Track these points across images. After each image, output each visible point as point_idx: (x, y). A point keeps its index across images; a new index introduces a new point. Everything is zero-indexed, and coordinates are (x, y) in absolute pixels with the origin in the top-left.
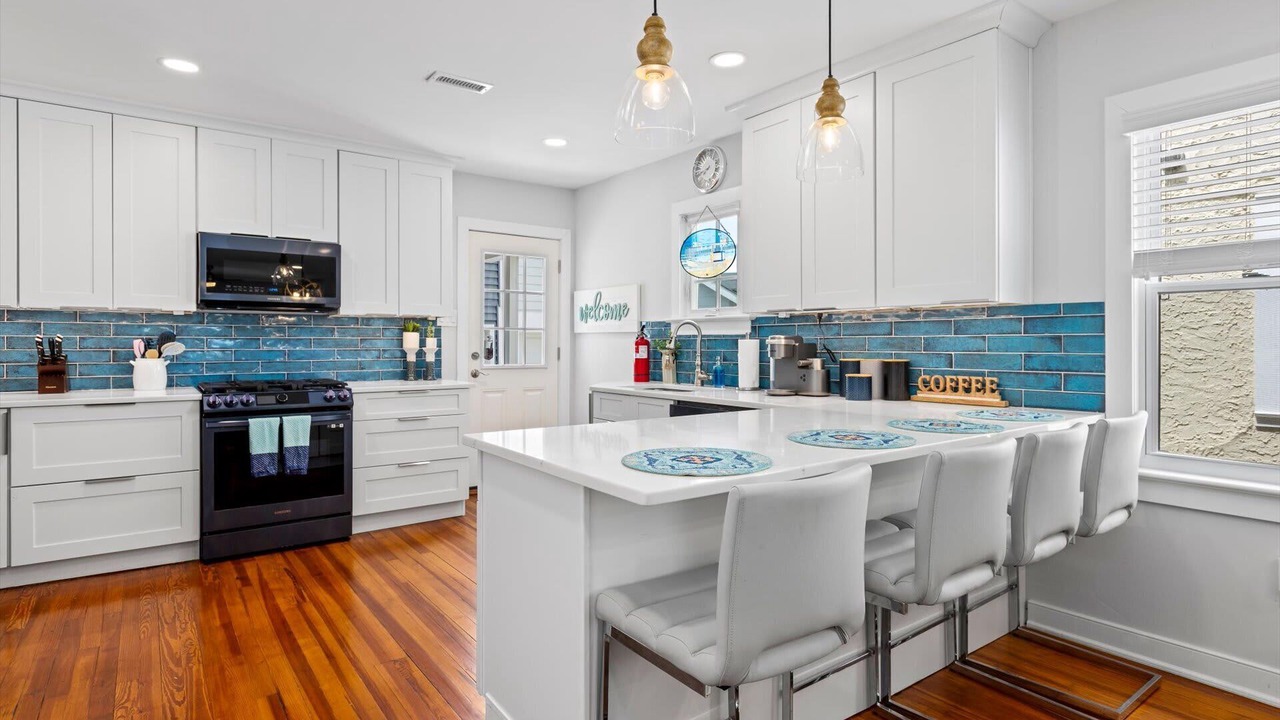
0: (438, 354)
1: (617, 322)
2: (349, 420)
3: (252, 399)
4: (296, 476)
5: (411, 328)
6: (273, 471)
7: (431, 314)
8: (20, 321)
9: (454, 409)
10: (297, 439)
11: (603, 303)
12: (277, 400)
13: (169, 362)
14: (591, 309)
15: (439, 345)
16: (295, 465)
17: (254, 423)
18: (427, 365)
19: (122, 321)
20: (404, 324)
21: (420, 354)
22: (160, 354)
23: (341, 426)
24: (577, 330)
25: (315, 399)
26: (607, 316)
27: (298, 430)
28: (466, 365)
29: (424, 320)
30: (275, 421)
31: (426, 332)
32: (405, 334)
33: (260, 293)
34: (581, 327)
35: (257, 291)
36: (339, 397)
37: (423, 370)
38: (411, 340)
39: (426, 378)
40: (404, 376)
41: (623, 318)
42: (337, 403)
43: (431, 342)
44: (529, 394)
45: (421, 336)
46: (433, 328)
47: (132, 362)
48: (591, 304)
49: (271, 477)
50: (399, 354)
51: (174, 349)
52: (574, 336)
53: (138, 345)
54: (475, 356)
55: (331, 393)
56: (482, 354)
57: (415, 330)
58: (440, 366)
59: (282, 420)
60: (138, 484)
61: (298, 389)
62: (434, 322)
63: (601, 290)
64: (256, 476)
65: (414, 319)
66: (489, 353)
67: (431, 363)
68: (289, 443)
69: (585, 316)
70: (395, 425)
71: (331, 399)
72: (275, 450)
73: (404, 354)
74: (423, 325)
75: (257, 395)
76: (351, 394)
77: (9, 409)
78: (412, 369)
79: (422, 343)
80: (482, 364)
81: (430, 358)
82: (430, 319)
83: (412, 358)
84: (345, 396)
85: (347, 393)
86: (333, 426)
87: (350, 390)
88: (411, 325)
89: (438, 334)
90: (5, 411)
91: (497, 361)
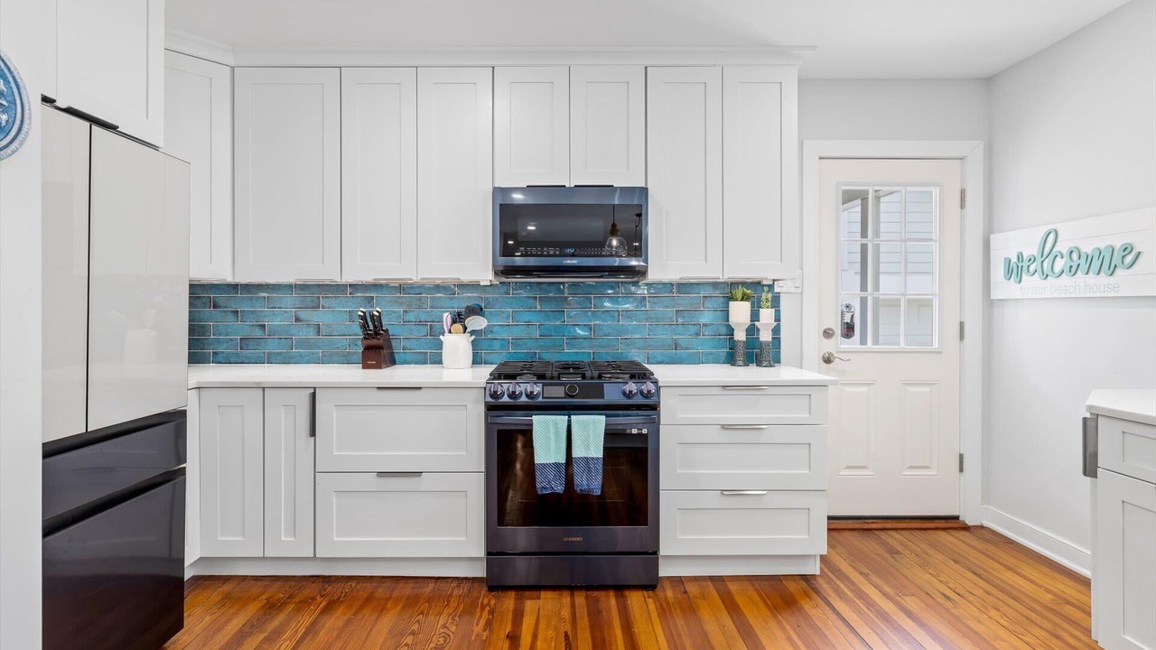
0: (776, 331)
1: (1104, 279)
2: (655, 423)
3: (537, 389)
4: (586, 497)
5: (739, 295)
6: (560, 489)
7: (765, 275)
8: (359, 295)
9: (802, 416)
10: (588, 448)
11: (1062, 247)
12: (566, 393)
13: (474, 337)
14: (1032, 260)
15: (778, 319)
16: (585, 482)
17: (540, 422)
18: (761, 345)
19: (437, 293)
20: (730, 291)
21: (752, 330)
22: (465, 328)
23: (645, 431)
24: (995, 295)
25: (612, 393)
26: (1073, 270)
27: (590, 435)
28: (815, 345)
29: (757, 285)
30: (562, 420)
31: (759, 301)
32: (732, 304)
33: (554, 255)
34: (1004, 289)
35: (551, 253)
36: (642, 392)
37: (756, 352)
38: (740, 312)
39: (759, 364)
40: (731, 360)
41: (1119, 272)
42: (639, 400)
43: (767, 315)
44: (912, 389)
45: (752, 306)
46: (770, 296)
47: (441, 337)
48: (1031, 250)
49: (555, 495)
50: (724, 330)
51: (476, 323)
52: (989, 303)
53: (447, 318)
54: (828, 334)
55: (632, 386)
56: (838, 330)
57: (745, 298)
58: (779, 348)
59: (569, 421)
60: (425, 482)
61: (592, 378)
62: (771, 287)
63: (1059, 227)
64: (540, 493)
65: (744, 284)
66: (849, 330)
67: (767, 343)
68: (576, 453)
69: (1015, 270)
70: (715, 434)
71: (629, 395)
72: (563, 461)
73: (731, 331)
74: (756, 291)
75: (544, 385)
76: (658, 389)
77: (315, 388)
78: (740, 351)
79: (755, 316)
80: (838, 344)
81: (765, 336)
82: (765, 283)
83: (740, 336)
84: (649, 391)
85: (652, 387)
86: (635, 431)
87: (655, 382)
88: (739, 292)
89: (776, 302)
90: (312, 391)
91: (863, 341)
